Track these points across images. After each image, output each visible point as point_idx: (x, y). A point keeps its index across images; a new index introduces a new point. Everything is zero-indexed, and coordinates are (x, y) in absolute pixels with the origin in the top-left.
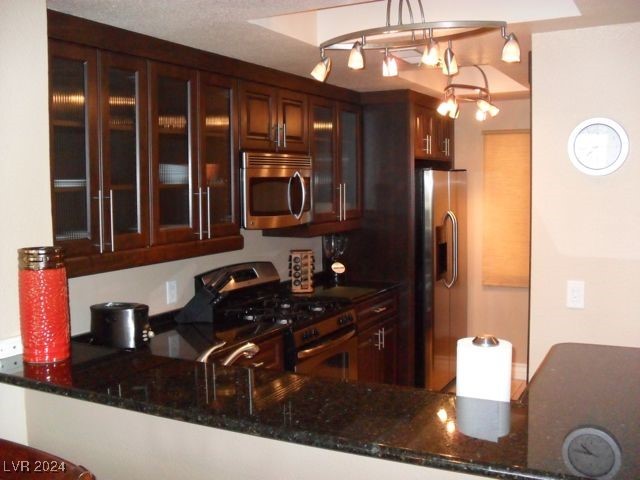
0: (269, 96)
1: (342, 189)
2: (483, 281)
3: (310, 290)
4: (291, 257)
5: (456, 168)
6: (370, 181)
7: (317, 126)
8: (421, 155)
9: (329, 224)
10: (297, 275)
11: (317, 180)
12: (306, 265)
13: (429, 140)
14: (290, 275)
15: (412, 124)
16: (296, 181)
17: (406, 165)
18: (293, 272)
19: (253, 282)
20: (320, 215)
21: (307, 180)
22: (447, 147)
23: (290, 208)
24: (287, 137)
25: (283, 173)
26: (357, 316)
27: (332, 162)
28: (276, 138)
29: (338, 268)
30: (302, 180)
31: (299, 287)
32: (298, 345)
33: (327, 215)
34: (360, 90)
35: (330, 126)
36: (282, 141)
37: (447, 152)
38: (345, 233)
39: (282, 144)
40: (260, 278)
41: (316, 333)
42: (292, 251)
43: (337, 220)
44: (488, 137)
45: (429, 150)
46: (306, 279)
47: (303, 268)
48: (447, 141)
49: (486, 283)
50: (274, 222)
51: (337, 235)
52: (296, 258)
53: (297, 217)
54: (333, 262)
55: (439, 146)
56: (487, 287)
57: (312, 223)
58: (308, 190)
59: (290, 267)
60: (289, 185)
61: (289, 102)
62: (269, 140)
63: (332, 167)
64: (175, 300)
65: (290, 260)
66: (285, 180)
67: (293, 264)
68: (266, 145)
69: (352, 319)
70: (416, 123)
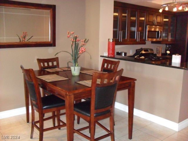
0: (153, 14)
1: (170, 34)
3: (161, 55)
10: (158, 52)
14: (156, 52)
16: (158, 32)
19: (148, 52)
20: (164, 40)
23: (157, 37)
24: (157, 22)
25: (157, 30)
28: (154, 23)
30: (160, 32)
31: (158, 55)
33: (166, 40)
35: (168, 20)
39: (156, 24)
40: (149, 52)
42: (157, 47)
43: (168, 41)
46: (160, 53)
47: (160, 49)
50: (154, 40)
51: (169, 44)
53: (158, 39)
54: (167, 51)
57: (162, 41)
58: (161, 34)
61: (158, 15)
67: (157, 50)
68: (152, 24)
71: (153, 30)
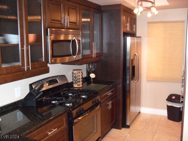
0: (61, 3)
1: (94, 44)
2: (147, 79)
3: (81, 86)
4: (73, 72)
5: (137, 36)
6: (105, 41)
7: (83, 20)
8: (125, 31)
9: (88, 59)
10: (76, 80)
11: (83, 41)
12: (79, 76)
13: (128, 25)
14: (73, 80)
15: (122, 19)
16: (74, 41)
17: (120, 35)
18: (74, 79)
19: (56, 85)
20: (85, 55)
21: (79, 41)
22: (134, 28)
23: (72, 53)
24: (70, 22)
25: (70, 38)
26: (100, 98)
27: (90, 34)
28: (64, 23)
29: (93, 76)
30: (77, 41)
31: (77, 85)
32: (74, 116)
33: (88, 55)
34: (101, 5)
35: (89, 20)
36: (67, 24)
37: (134, 30)
38: (95, 62)
39: (67, 25)
40: (60, 83)
41: (83, 110)
42: (74, 70)
43: (92, 57)
44: (150, 24)
45: (128, 29)
46: (80, 82)
47: (78, 77)
48: (134, 26)
49: (148, 80)
50: (67, 59)
51: (92, 63)
52: (75, 73)
53: (75, 57)
54: (91, 73)
55: (131, 28)
56: (148, 81)
57: (81, 59)
58: (79, 45)
59: (73, 77)
60: (71, 43)
61: (70, 7)
62: (61, 23)
63: (90, 35)
64: (19, 95)
65: (73, 74)
66: (69, 41)
67: (74, 76)
68: (60, 25)
69: (99, 100)
70: (123, 18)
71: (62, 38)
